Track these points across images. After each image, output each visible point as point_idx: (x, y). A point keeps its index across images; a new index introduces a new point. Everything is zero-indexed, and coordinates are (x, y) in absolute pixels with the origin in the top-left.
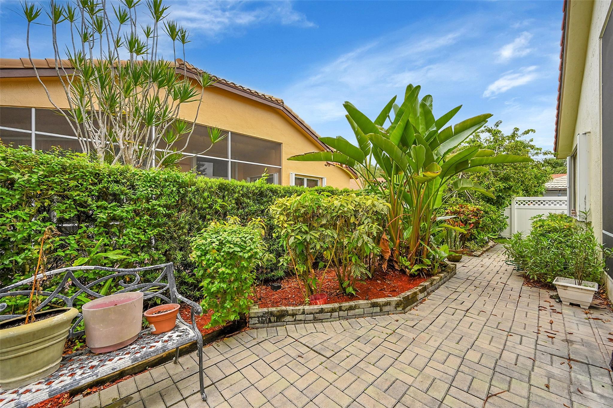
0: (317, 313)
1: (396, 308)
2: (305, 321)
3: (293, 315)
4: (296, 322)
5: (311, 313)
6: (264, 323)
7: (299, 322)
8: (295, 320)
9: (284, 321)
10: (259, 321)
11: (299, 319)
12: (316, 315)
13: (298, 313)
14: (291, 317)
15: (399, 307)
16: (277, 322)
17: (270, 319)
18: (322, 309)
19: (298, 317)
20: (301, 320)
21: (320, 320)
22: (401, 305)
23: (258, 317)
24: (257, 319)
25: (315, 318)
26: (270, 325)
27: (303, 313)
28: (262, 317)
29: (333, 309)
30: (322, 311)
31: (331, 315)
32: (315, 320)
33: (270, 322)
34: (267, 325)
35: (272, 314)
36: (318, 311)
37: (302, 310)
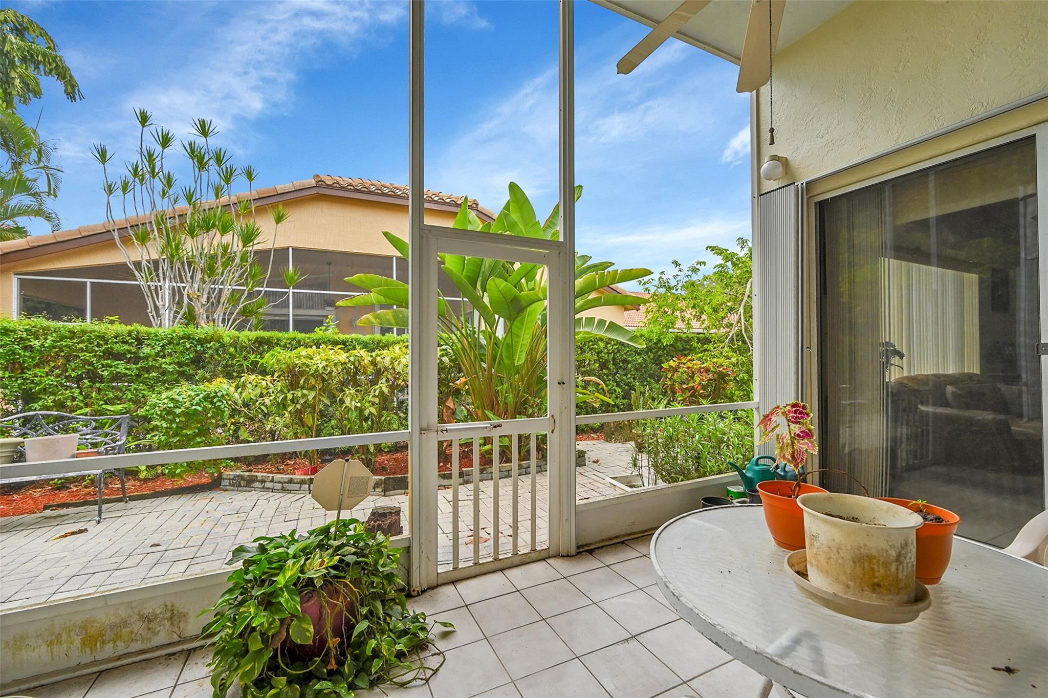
0: (285, 483)
1: (374, 488)
2: (273, 490)
3: (263, 481)
4: (265, 489)
5: (280, 482)
6: (234, 486)
7: (267, 490)
8: (263, 487)
9: (253, 487)
10: (229, 483)
11: (268, 487)
12: (285, 485)
13: (266, 480)
14: (260, 484)
15: (378, 487)
16: (246, 487)
17: (240, 482)
18: (291, 478)
19: (268, 485)
20: (269, 488)
21: (288, 490)
22: (381, 485)
23: (230, 479)
24: (228, 481)
25: (283, 487)
26: (240, 489)
27: (272, 481)
28: (233, 479)
29: (302, 480)
30: (291, 481)
31: (301, 487)
32: (283, 490)
33: (240, 486)
34: (236, 488)
35: (242, 477)
36: (286, 481)
37: (271, 478)
